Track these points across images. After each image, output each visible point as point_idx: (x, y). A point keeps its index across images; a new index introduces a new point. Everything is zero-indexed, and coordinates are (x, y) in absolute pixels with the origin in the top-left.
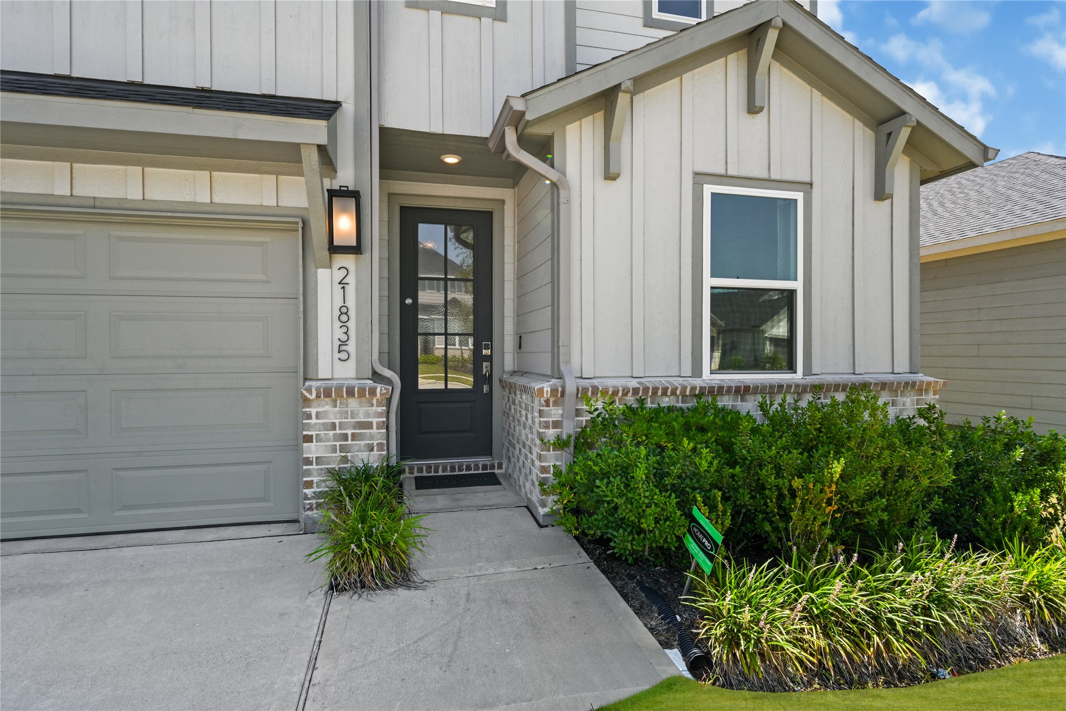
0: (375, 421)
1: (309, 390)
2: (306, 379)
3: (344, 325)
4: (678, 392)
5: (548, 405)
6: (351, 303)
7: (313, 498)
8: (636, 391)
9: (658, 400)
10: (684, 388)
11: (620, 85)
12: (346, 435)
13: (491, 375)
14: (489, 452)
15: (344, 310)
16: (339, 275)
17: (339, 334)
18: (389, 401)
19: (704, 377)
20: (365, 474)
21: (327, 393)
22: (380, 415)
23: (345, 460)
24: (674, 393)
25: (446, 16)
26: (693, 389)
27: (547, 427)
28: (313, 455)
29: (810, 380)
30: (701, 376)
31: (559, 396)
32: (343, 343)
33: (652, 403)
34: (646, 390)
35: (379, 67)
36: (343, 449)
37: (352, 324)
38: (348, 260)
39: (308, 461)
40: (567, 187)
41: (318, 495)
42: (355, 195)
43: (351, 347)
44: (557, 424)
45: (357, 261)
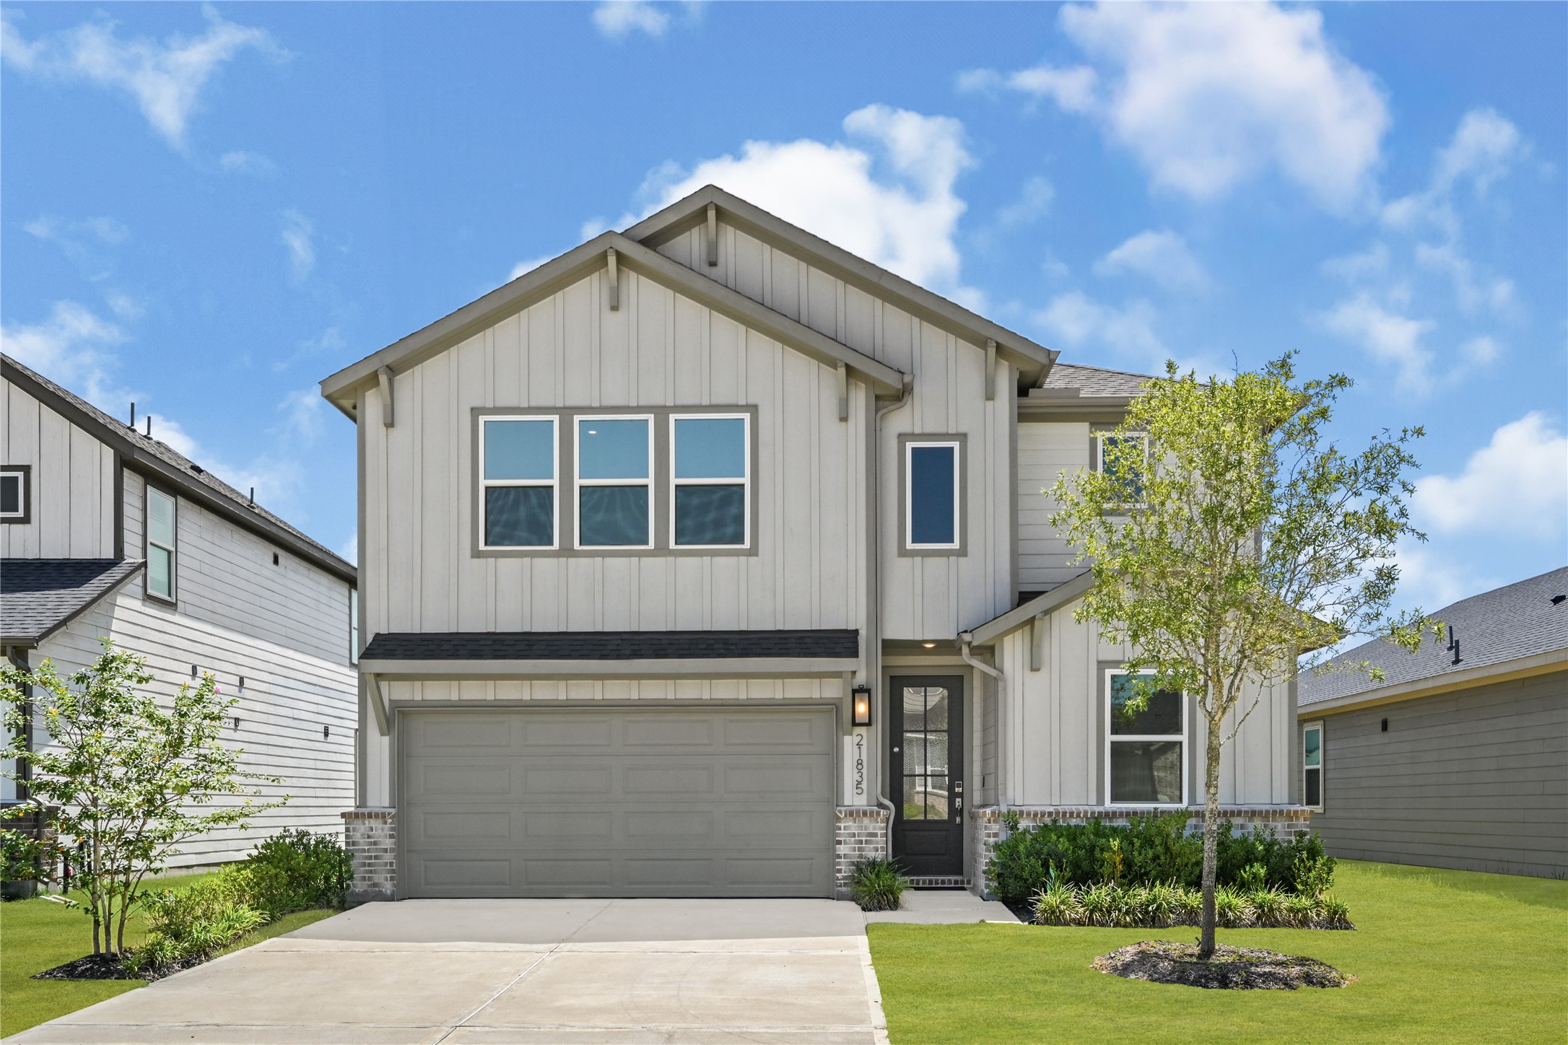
0: (879, 832)
1: (841, 812)
2: (837, 806)
3: (860, 771)
4: (1082, 815)
5: (990, 823)
6: (864, 757)
7: (842, 879)
8: (1050, 814)
9: (1068, 820)
10: (1086, 812)
11: (1035, 617)
12: (861, 841)
13: (962, 809)
14: (960, 873)
15: (860, 762)
16: (857, 739)
17: (857, 777)
18: (888, 820)
19: (1106, 805)
20: (873, 864)
21: (851, 814)
22: (882, 828)
23: (861, 856)
24: (1078, 815)
25: (925, 559)
26: (1093, 813)
27: (989, 837)
28: (842, 853)
29: (1192, 808)
30: (1103, 805)
31: (996, 816)
32: (859, 783)
33: (1063, 822)
34: (1057, 813)
35: (881, 602)
36: (860, 849)
37: (864, 771)
38: (863, 730)
39: (839, 856)
40: (1005, 681)
41: (845, 878)
42: (868, 691)
43: (864, 785)
44: (996, 835)
45: (867, 730)
